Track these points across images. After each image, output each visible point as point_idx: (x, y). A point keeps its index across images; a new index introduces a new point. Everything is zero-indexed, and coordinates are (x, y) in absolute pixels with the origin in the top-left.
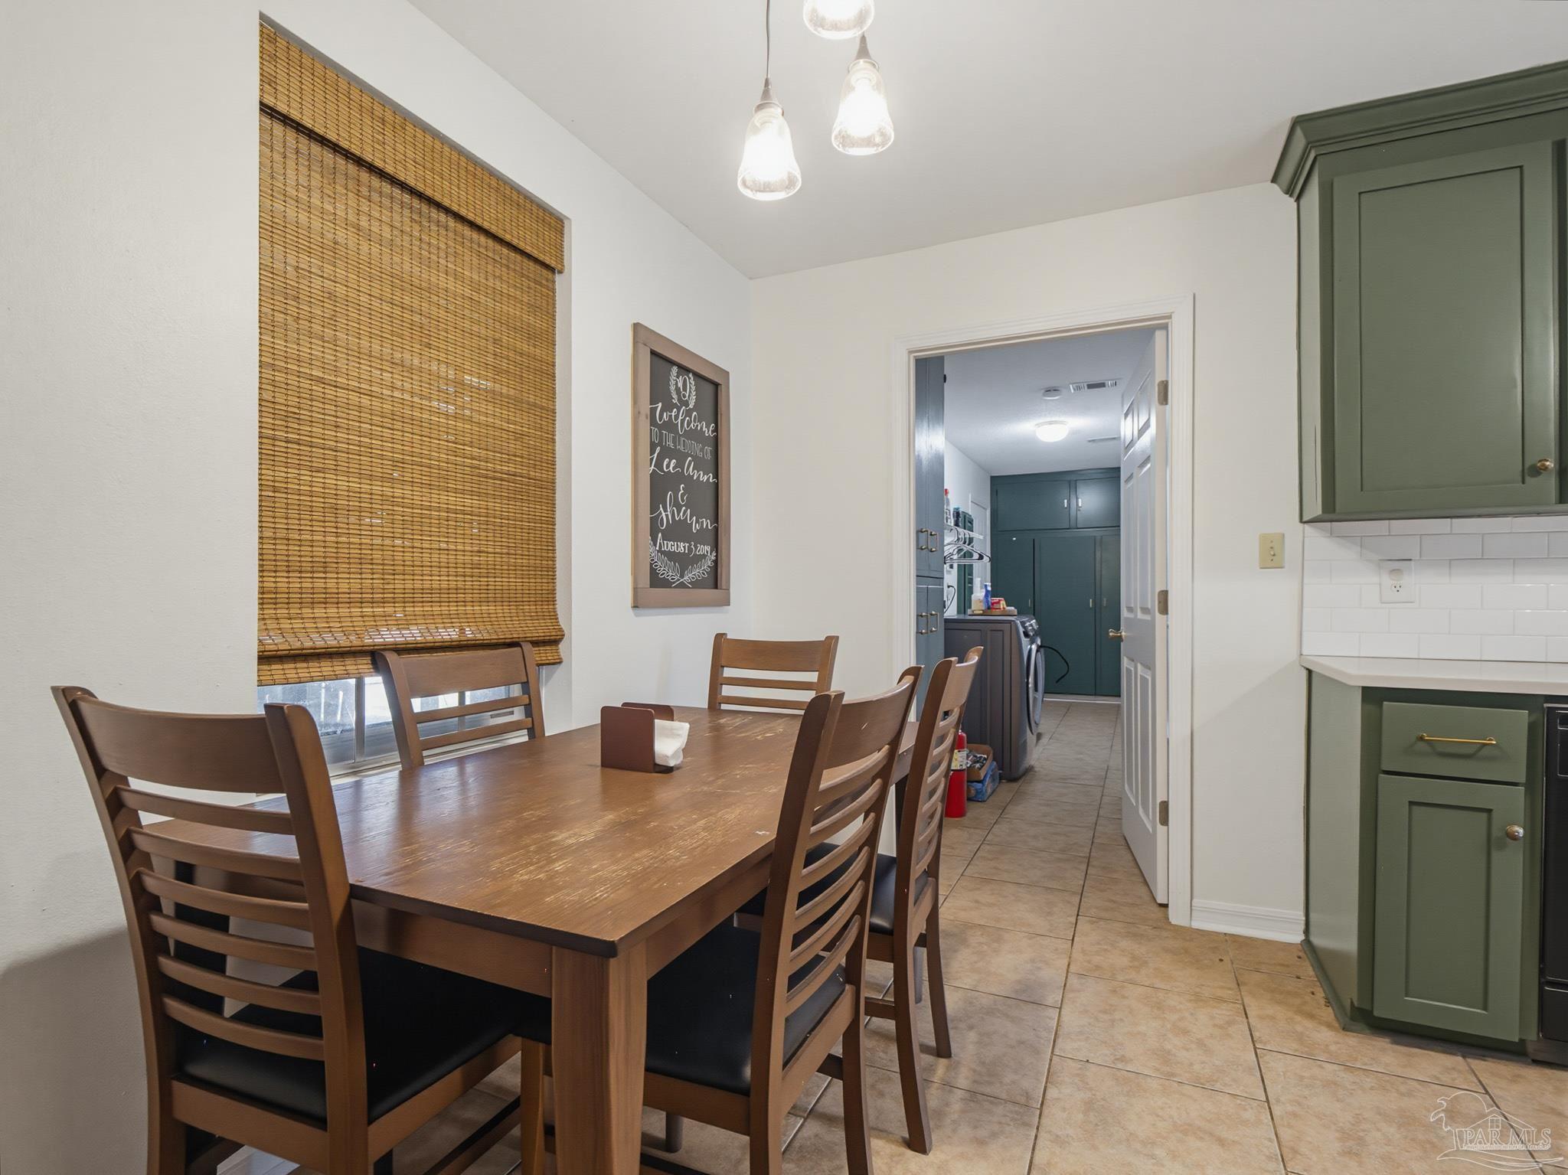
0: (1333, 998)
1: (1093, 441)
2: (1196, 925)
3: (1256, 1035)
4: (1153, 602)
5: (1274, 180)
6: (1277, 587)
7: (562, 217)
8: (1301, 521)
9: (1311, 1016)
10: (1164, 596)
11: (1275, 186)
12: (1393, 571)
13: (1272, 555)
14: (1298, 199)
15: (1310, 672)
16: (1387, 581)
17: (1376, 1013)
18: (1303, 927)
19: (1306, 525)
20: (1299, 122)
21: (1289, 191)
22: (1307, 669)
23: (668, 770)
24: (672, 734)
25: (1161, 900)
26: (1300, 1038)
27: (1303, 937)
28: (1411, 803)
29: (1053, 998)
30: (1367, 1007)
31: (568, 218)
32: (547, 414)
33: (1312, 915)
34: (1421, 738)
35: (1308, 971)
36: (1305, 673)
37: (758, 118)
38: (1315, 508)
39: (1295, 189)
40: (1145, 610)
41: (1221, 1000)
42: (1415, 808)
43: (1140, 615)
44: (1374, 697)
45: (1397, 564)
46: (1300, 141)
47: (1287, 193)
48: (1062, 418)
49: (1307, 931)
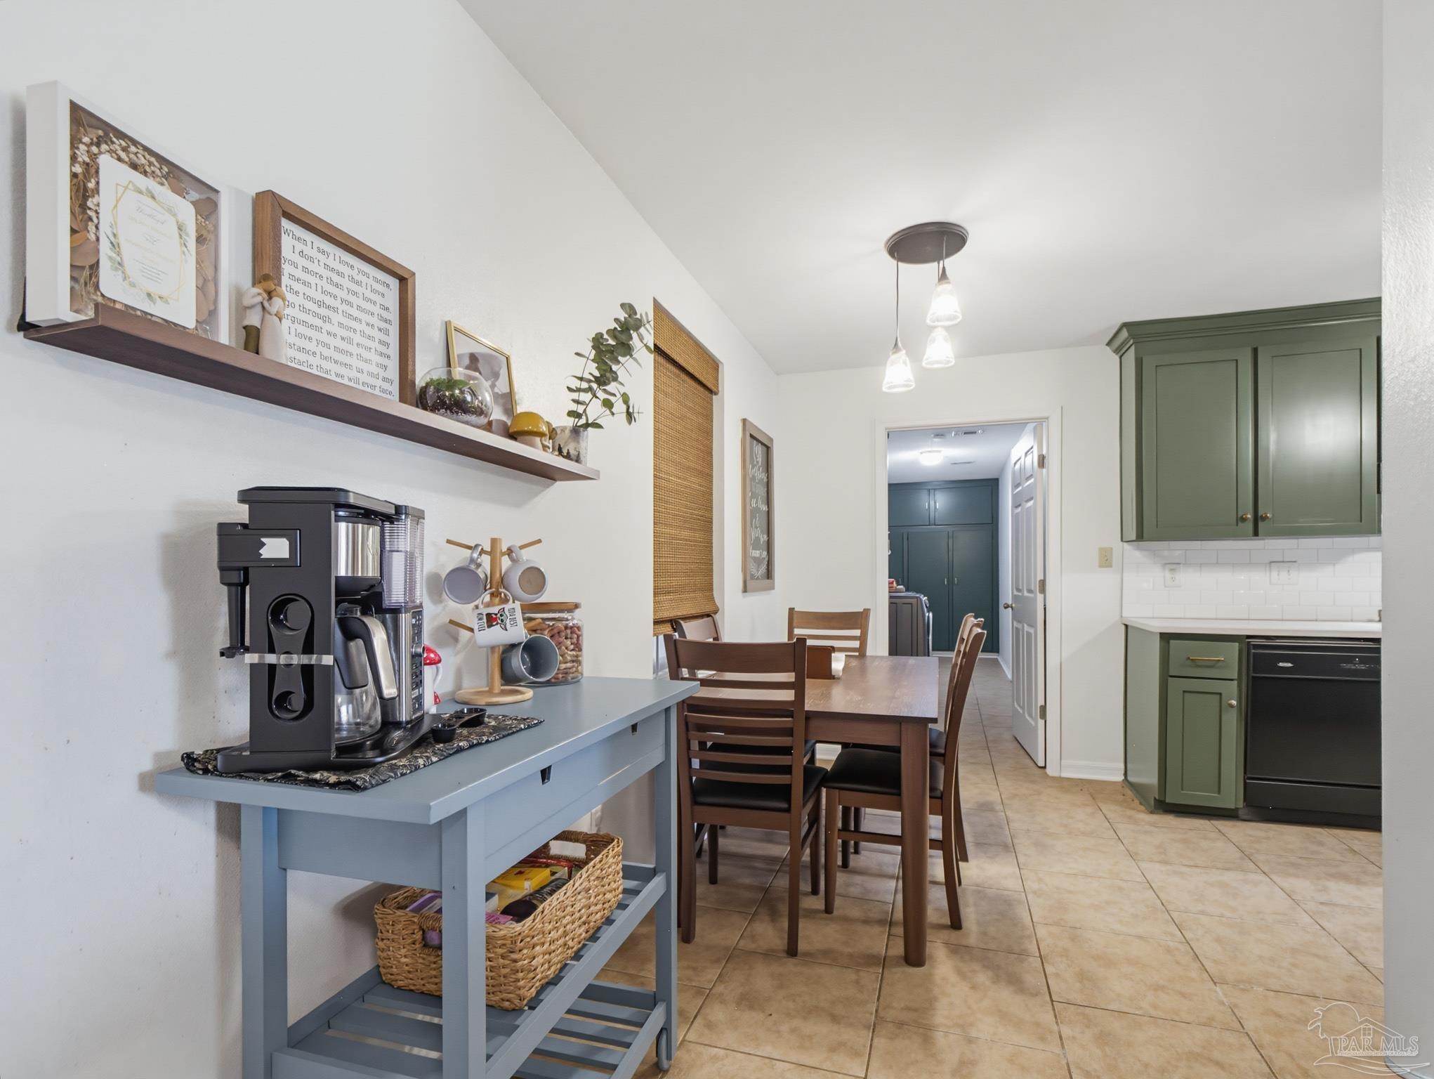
0: (1143, 800)
1: (955, 464)
2: (1065, 775)
3: (1108, 817)
4: (1035, 586)
5: (1109, 344)
6: (1108, 578)
7: (718, 362)
8: (1122, 540)
9: (1134, 809)
10: (1043, 584)
11: (1108, 348)
12: (1172, 570)
13: (1106, 560)
14: (1121, 357)
15: (1126, 626)
16: (1168, 575)
17: (1167, 801)
18: (1123, 772)
19: (1125, 544)
20: (1125, 325)
21: (1116, 351)
22: (1125, 625)
23: (839, 678)
24: (838, 660)
25: (1041, 764)
26: (1130, 817)
27: (1123, 778)
28: (1184, 692)
29: (999, 807)
30: (1163, 799)
31: (721, 363)
32: (709, 478)
33: (1129, 765)
34: (1189, 658)
35: (1129, 792)
36: (1123, 627)
37: (893, 357)
38: (1132, 534)
39: (1120, 351)
40: (1030, 591)
41: (1087, 805)
42: (1186, 694)
43: (1026, 594)
44: (1166, 637)
45: (1173, 565)
46: (1125, 334)
47: (1114, 352)
48: (939, 449)
49: (1125, 774)
